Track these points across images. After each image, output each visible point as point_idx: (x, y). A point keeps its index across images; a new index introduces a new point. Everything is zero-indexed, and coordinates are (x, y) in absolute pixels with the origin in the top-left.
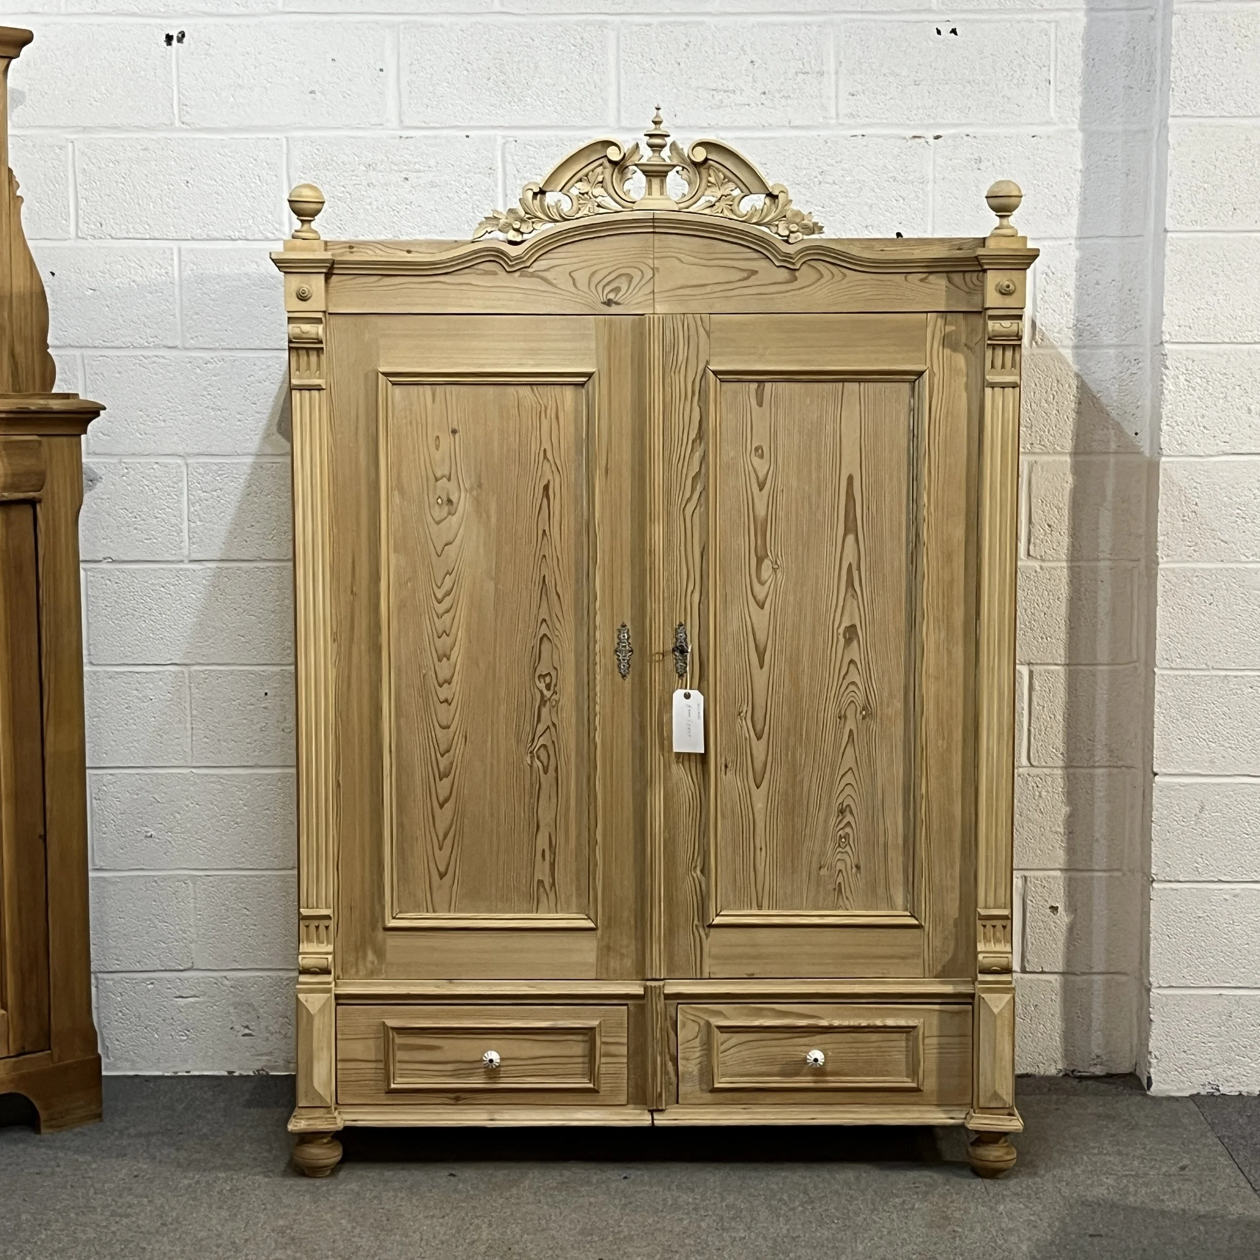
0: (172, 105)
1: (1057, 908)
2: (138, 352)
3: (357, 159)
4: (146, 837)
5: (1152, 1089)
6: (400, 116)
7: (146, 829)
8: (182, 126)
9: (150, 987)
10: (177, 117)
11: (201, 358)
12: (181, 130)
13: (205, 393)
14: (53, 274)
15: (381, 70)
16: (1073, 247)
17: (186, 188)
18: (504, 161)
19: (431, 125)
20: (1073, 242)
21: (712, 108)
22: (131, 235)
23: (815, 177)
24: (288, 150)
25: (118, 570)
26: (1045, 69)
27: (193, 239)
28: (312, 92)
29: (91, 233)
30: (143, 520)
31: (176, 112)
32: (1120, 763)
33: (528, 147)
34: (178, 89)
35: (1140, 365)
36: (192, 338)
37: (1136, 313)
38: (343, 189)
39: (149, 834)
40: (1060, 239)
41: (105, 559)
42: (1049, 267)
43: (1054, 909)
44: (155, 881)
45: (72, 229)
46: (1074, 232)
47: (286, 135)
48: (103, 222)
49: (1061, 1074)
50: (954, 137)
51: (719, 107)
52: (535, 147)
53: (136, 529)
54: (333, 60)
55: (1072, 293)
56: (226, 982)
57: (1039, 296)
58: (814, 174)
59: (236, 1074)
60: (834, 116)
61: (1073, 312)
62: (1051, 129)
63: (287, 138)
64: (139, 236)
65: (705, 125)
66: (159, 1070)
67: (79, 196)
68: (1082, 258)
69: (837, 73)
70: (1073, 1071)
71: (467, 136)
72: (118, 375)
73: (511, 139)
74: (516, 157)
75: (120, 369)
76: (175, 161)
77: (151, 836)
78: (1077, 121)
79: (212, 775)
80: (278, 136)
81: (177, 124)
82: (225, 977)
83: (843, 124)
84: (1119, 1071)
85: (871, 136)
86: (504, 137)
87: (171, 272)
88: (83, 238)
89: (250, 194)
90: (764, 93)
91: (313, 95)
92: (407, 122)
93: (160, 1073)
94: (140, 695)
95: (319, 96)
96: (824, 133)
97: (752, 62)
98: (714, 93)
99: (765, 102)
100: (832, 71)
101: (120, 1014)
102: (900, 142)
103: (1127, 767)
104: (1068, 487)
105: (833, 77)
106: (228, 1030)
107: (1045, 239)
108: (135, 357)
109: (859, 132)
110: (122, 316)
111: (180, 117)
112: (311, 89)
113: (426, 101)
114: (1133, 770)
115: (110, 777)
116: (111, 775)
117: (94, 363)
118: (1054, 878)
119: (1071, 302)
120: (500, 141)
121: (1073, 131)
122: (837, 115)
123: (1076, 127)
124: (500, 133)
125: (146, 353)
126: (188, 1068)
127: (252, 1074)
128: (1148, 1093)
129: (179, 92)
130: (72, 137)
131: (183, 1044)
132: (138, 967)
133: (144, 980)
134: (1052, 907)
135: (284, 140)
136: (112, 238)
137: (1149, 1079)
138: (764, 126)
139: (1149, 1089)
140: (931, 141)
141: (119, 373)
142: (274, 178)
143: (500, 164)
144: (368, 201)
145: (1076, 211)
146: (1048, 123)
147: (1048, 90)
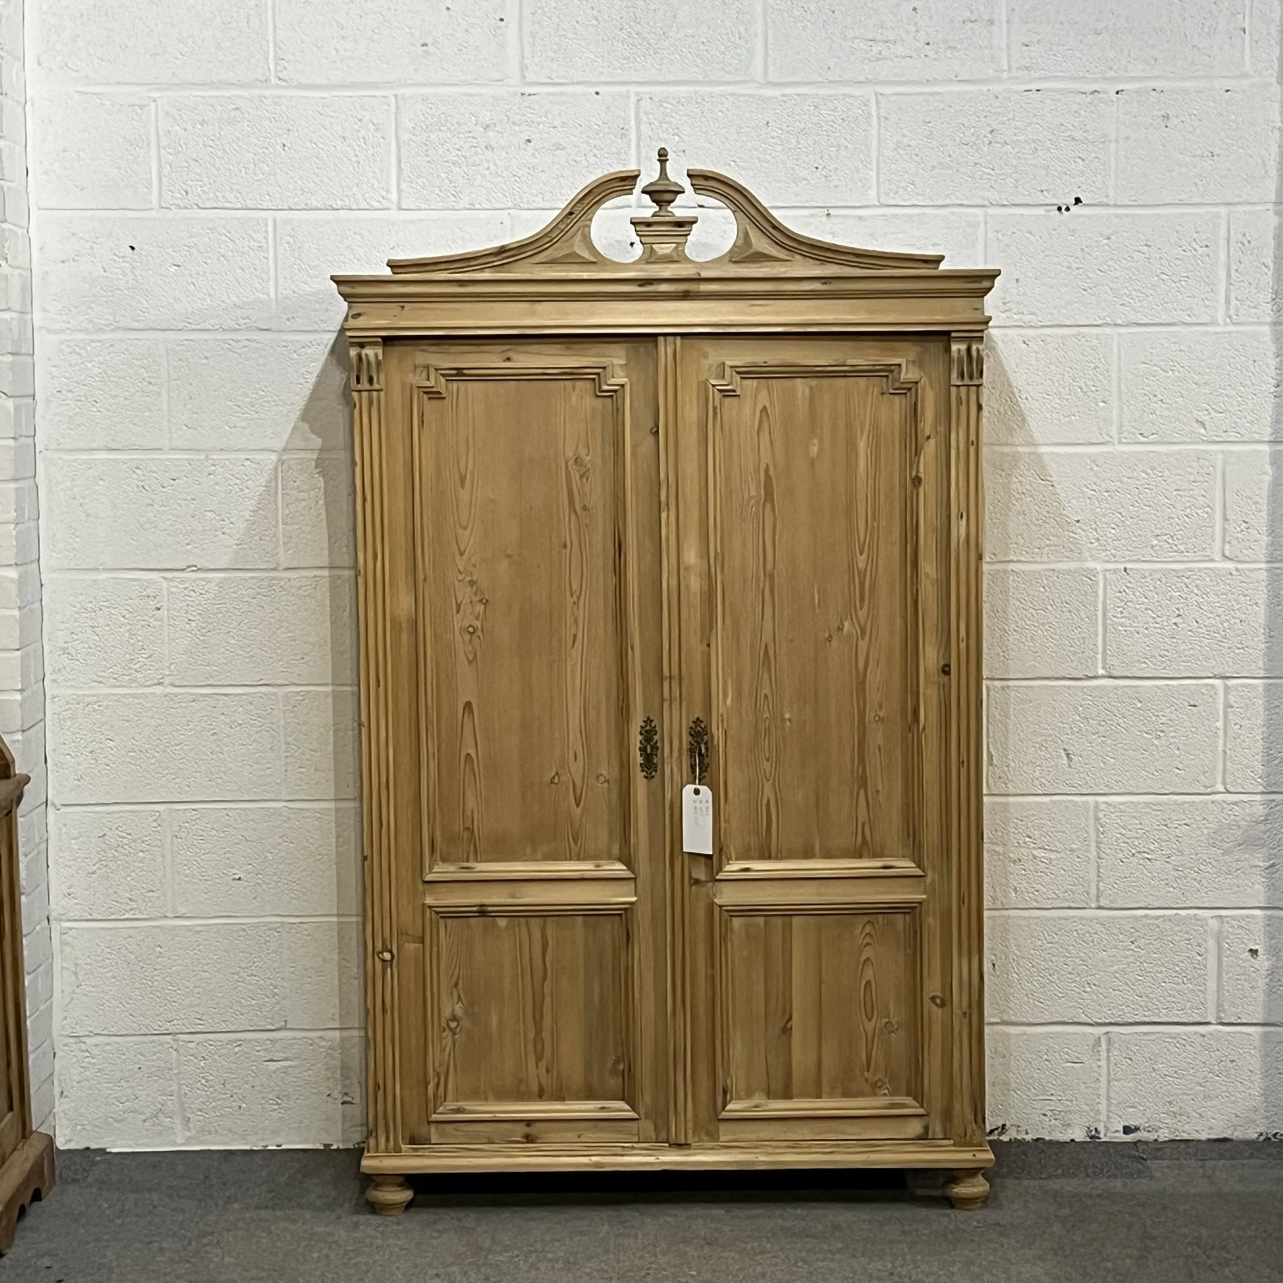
1: (1256, 951)
2: (227, 336)
3: (474, 118)
4: (234, 879)
6: (522, 70)
7: (235, 871)
8: (279, 82)
9: (237, 1049)
10: (273, 73)
11: (298, 341)
12: (277, 86)
13: (302, 381)
14: (133, 248)
15: (502, 20)
16: (1271, 212)
17: (282, 152)
18: (638, 121)
19: (557, 80)
20: (1270, 206)
21: (870, 61)
22: (221, 205)
23: (985, 136)
24: (398, 108)
25: (203, 579)
26: (1241, 16)
27: (291, 209)
29: (176, 202)
30: (232, 523)
31: (272, 67)
33: (665, 105)
34: (275, 41)
36: (288, 320)
38: (458, 152)
39: (237, 877)
40: (1255, 204)
41: (189, 567)
42: (1244, 235)
43: (1254, 952)
44: (244, 930)
45: (154, 197)
46: (1273, 197)
47: (395, 92)
48: (189, 190)
49: (1262, 1138)
50: (1138, 92)
51: (878, 60)
52: (672, 104)
53: (223, 533)
54: (448, 9)
55: (1271, 265)
56: (323, 1043)
57: (1234, 267)
58: (984, 133)
59: (334, 1147)
60: (1006, 68)
61: (1271, 285)
62: (1245, 82)
63: (396, 96)
65: (862, 78)
66: (245, 1144)
67: (163, 161)
68: (1280, 225)
69: (1008, 22)
70: (1275, 1135)
71: (597, 93)
72: (205, 361)
73: (647, 96)
74: (651, 116)
75: (209, 355)
76: (271, 121)
77: (240, 879)
78: (1275, 74)
79: (306, 810)
80: (386, 94)
81: (274, 80)
82: (321, 1037)
83: (1016, 78)
85: (1048, 90)
86: (637, 94)
87: (265, 245)
89: (354, 159)
90: (928, 44)
91: (425, 48)
92: (530, 77)
93: (248, 1148)
94: (228, 720)
95: (431, 49)
96: (996, 88)
97: (915, 9)
98: (871, 43)
99: (930, 54)
100: (1004, 18)
101: (203, 1081)
102: (1079, 98)
104: (1267, 479)
105: (1004, 25)
106: (325, 1097)
107: (1240, 203)
108: (225, 341)
109: (1034, 87)
110: (210, 295)
112: (423, 41)
113: (550, 54)
115: (194, 812)
116: (194, 810)
117: (178, 348)
118: (1253, 917)
119: (1270, 273)
120: (634, 99)
121: (1271, 85)
122: (1010, 67)
123: (1274, 80)
124: (633, 89)
125: (235, 336)
126: (279, 1141)
127: (351, 1147)
129: (275, 45)
130: (155, 95)
131: (274, 1114)
132: (224, 1027)
133: (230, 1042)
134: (1251, 950)
135: (393, 100)
136: (199, 208)
138: (928, 81)
140: (1114, 97)
141: (206, 358)
142: (382, 140)
143: (633, 123)
144: (486, 165)
145: (1274, 173)
146: (1245, 76)
147: (1243, 39)
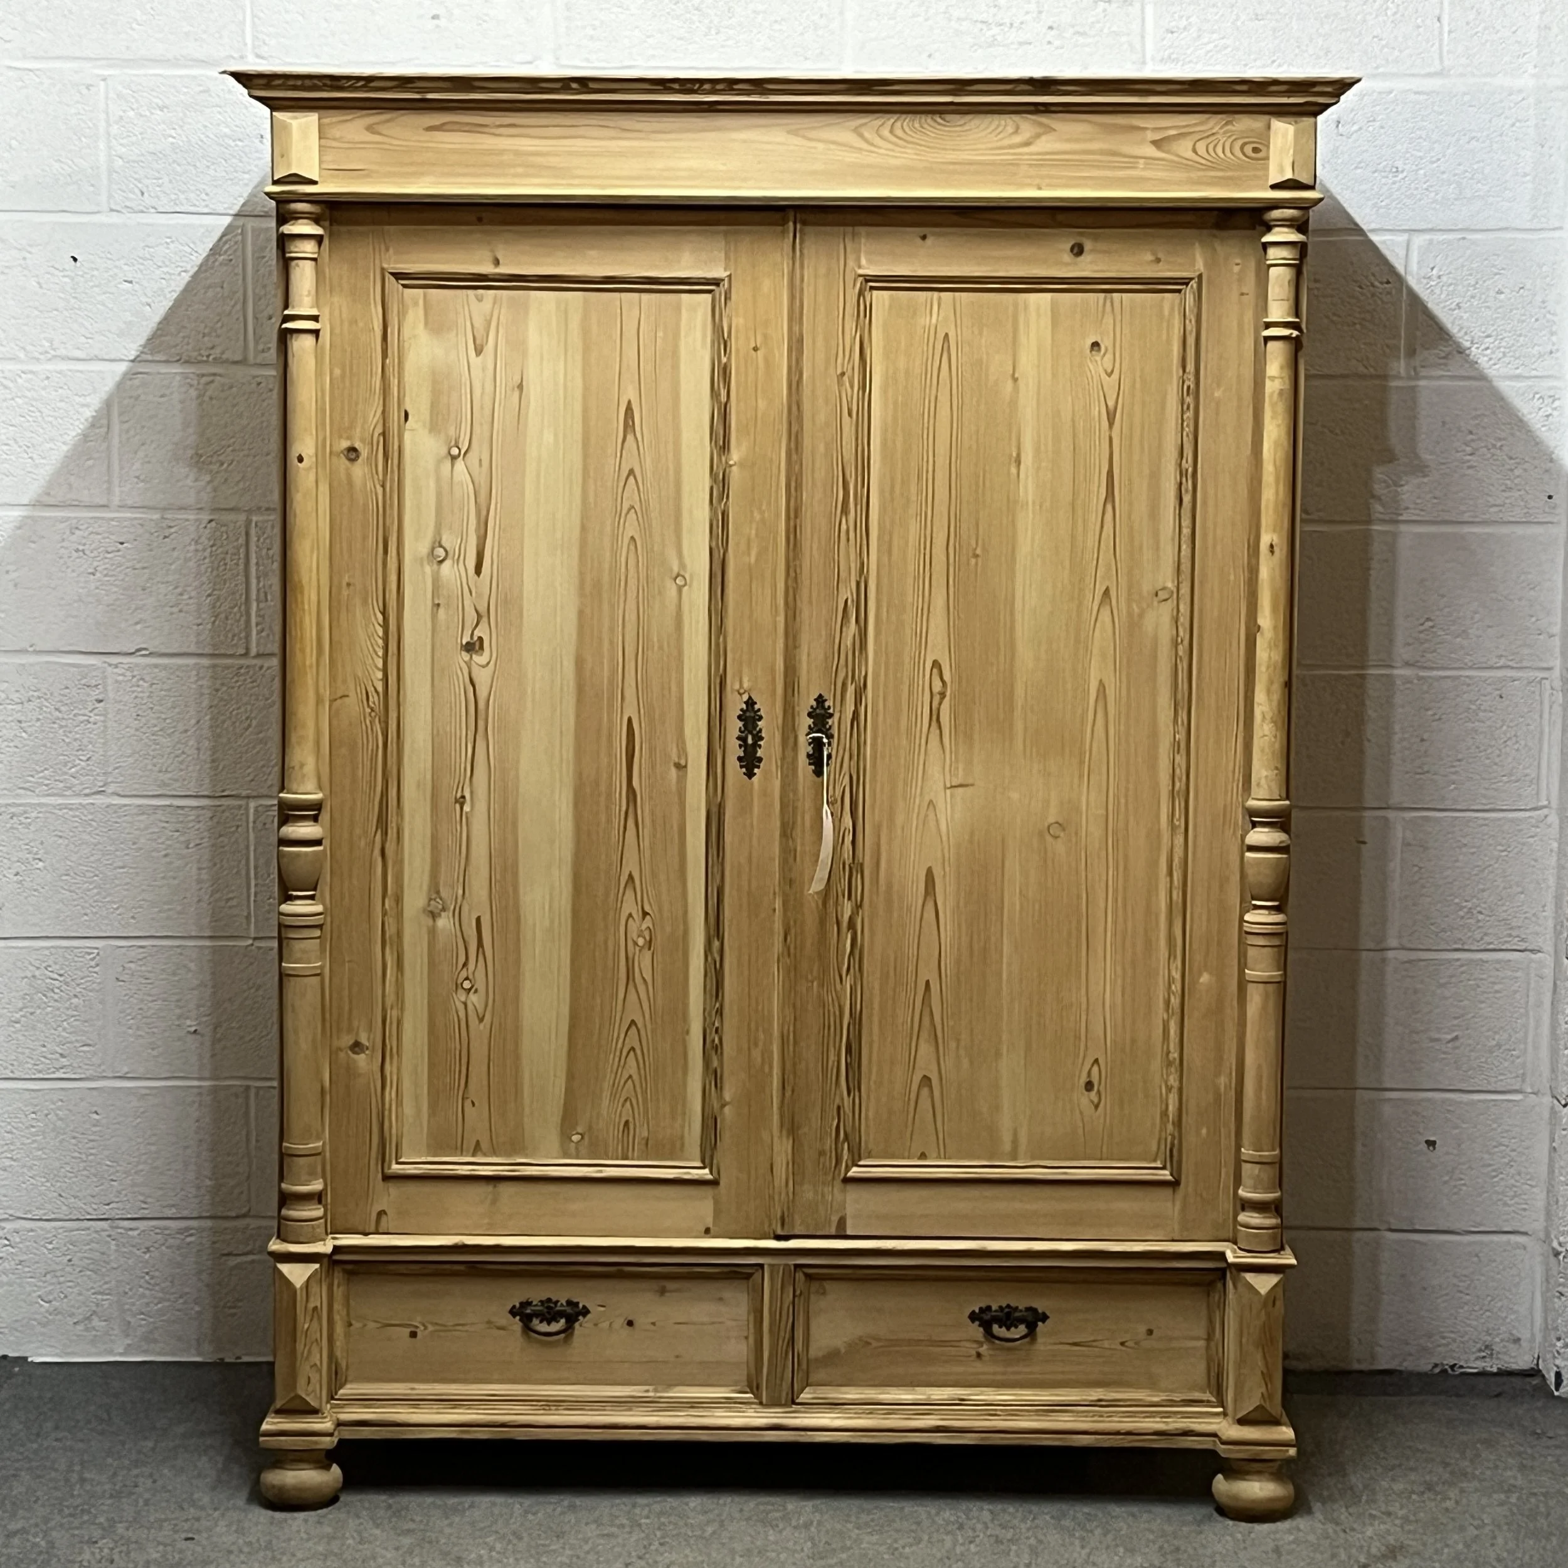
0: (243, 31)
5: (1562, 1390)
28: (435, 17)
32: (1523, 946)
35: (1557, 403)
37: (1552, 334)
64: (192, 209)
84: (1514, 1367)
88: (118, 211)
103: (1531, 951)
111: (254, 47)
114: (1540, 955)
128: (1556, 1393)
137: (1558, 1375)
139: (1557, 1390)
